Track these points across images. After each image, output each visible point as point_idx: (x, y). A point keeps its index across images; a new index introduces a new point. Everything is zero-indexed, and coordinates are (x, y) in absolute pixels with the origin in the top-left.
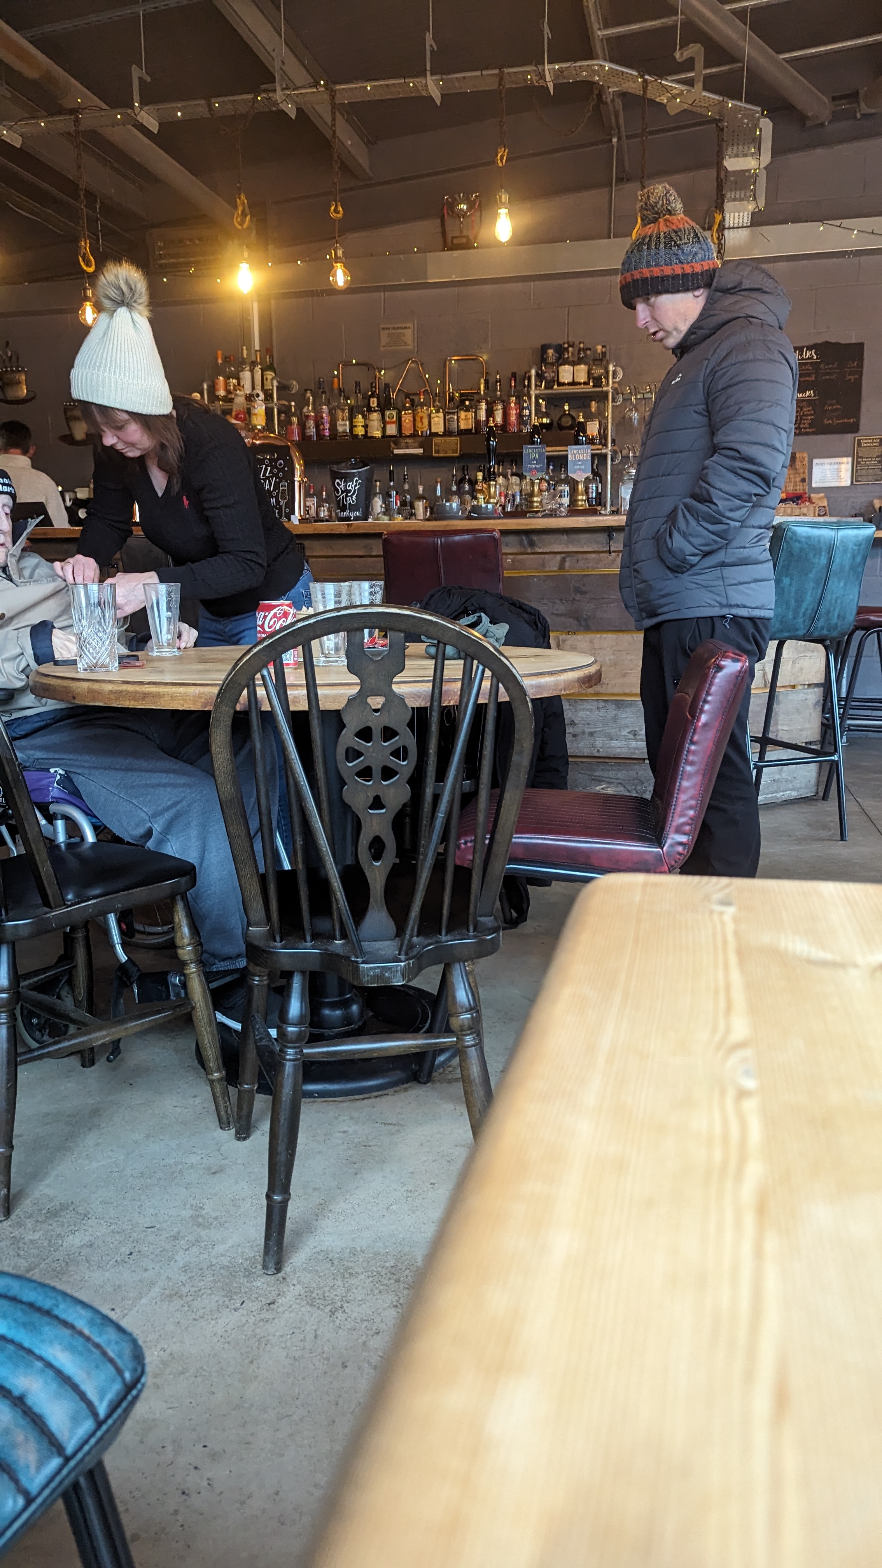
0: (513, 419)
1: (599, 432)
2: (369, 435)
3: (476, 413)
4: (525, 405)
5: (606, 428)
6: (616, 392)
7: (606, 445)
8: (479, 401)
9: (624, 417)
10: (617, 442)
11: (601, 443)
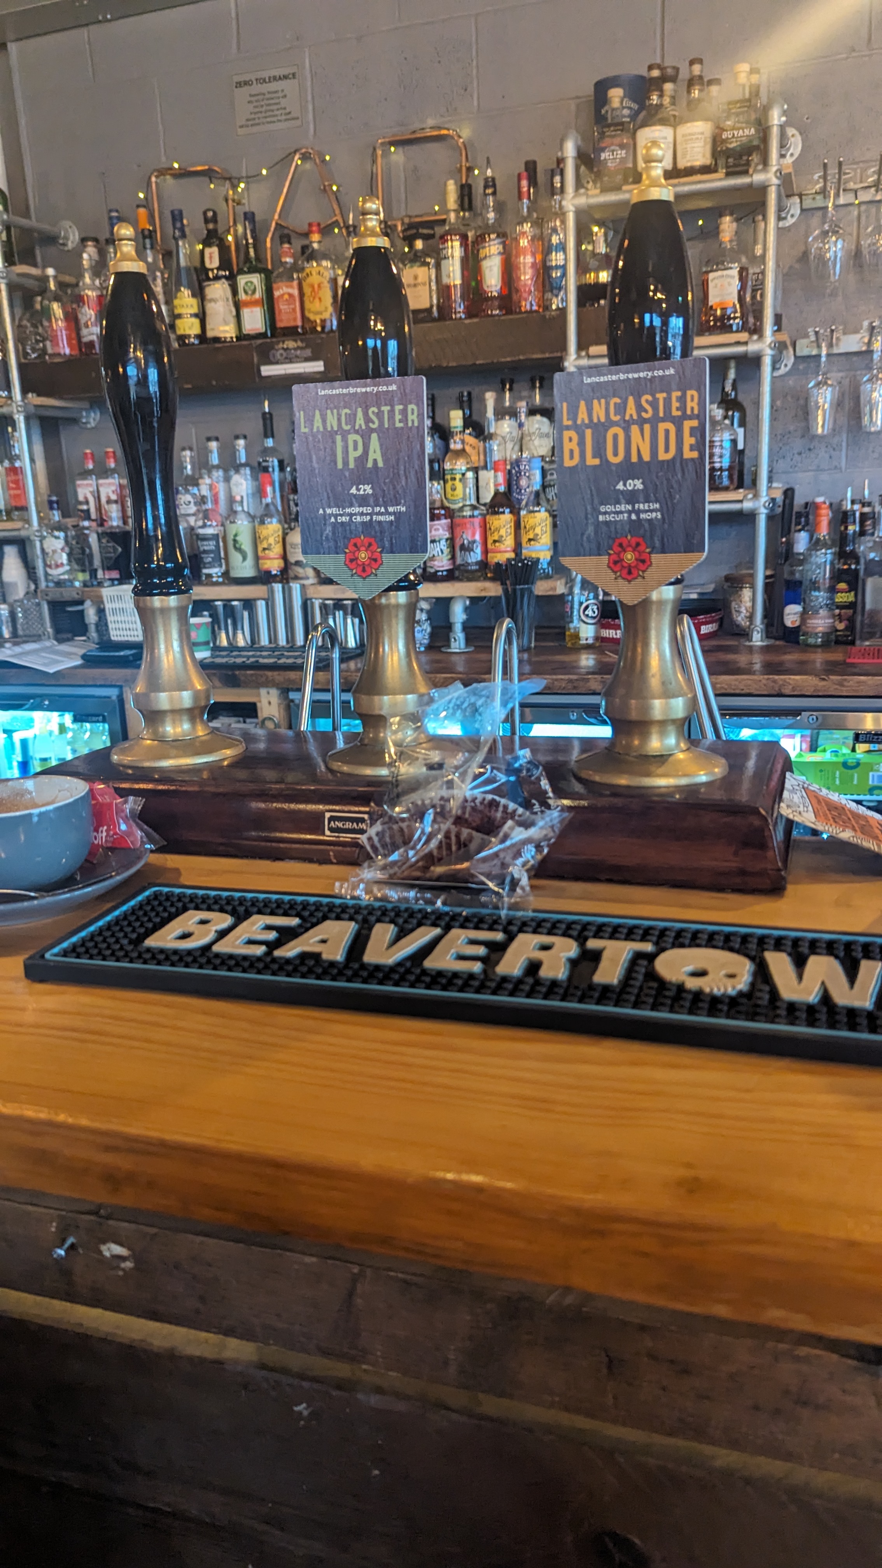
0: (526, 276)
1: (741, 299)
2: (210, 334)
3: (438, 266)
4: (555, 240)
5: (759, 286)
6: (788, 188)
7: (757, 331)
8: (443, 239)
9: (805, 254)
10: (784, 320)
11: (744, 328)
